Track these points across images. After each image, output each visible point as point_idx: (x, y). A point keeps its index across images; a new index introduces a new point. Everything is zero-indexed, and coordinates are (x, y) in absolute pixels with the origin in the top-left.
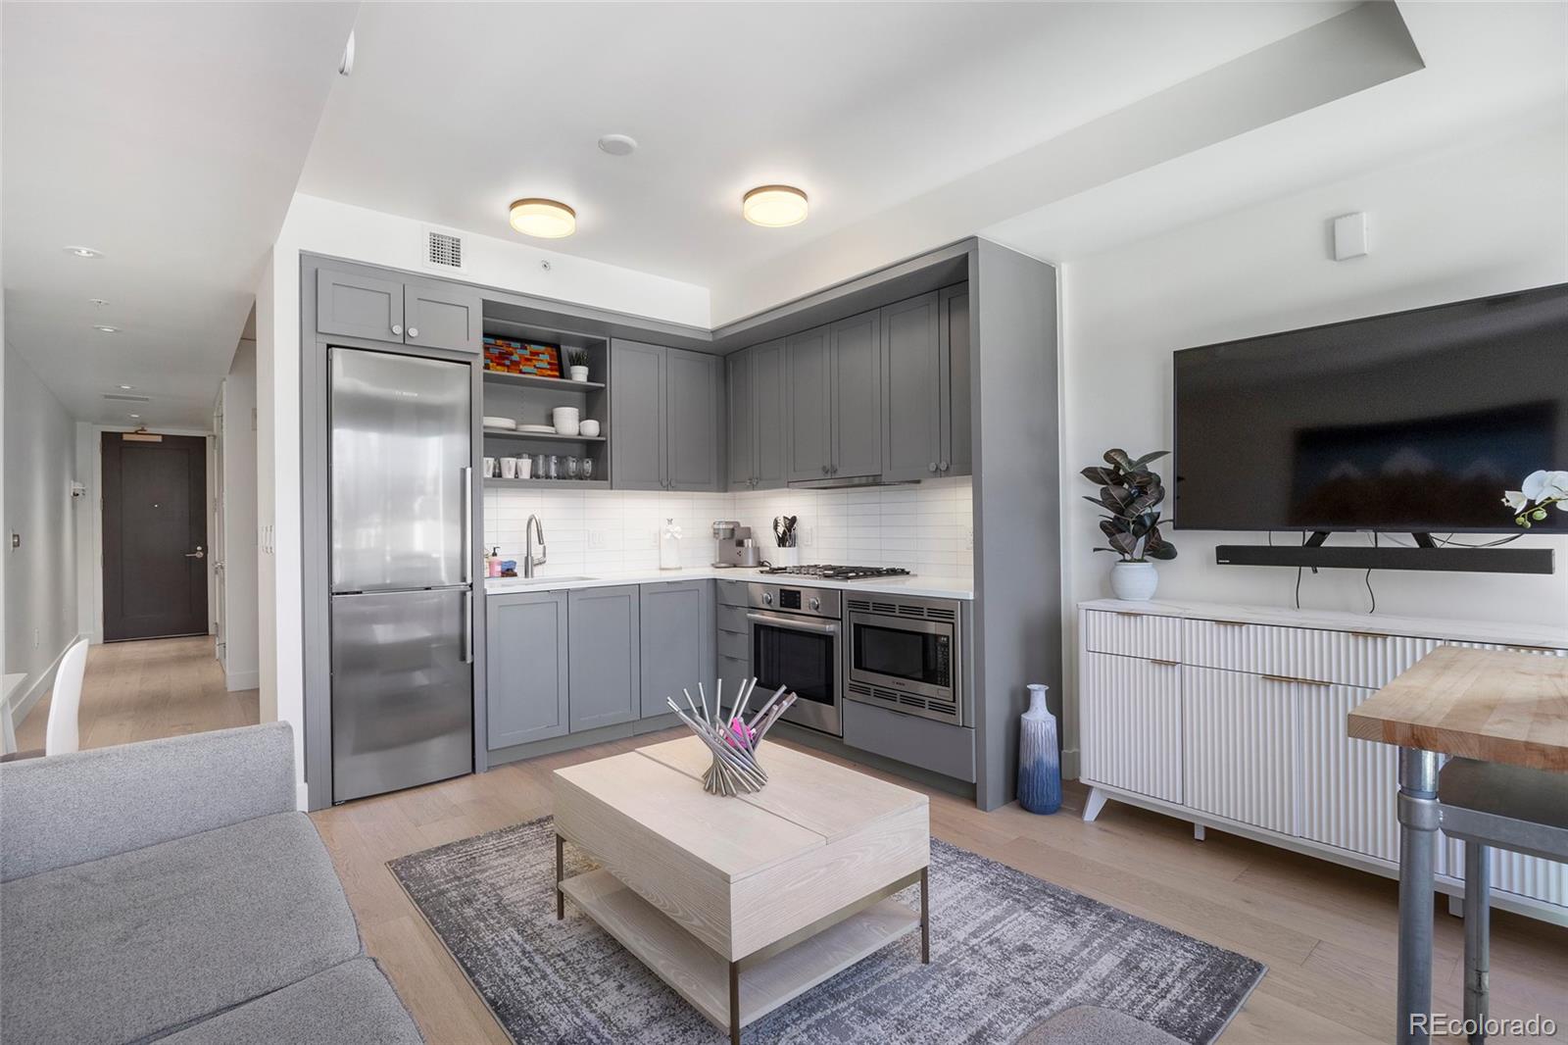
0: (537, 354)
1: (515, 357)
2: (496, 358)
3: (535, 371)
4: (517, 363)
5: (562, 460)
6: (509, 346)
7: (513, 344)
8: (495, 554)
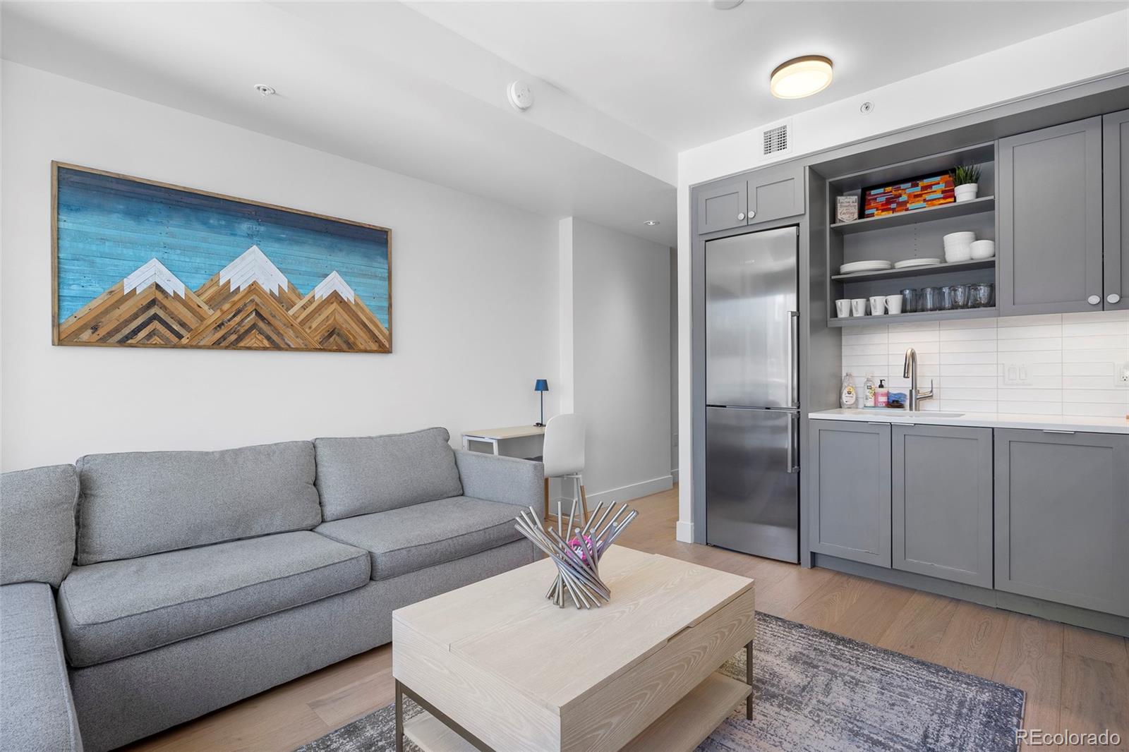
0: (930, 186)
1: (904, 198)
2: (882, 205)
3: (925, 204)
4: (905, 203)
5: (938, 290)
6: (899, 189)
7: (903, 186)
8: (881, 386)
